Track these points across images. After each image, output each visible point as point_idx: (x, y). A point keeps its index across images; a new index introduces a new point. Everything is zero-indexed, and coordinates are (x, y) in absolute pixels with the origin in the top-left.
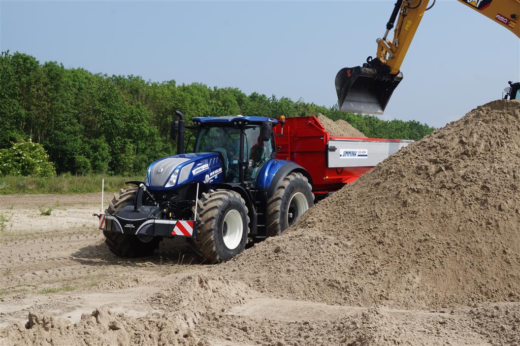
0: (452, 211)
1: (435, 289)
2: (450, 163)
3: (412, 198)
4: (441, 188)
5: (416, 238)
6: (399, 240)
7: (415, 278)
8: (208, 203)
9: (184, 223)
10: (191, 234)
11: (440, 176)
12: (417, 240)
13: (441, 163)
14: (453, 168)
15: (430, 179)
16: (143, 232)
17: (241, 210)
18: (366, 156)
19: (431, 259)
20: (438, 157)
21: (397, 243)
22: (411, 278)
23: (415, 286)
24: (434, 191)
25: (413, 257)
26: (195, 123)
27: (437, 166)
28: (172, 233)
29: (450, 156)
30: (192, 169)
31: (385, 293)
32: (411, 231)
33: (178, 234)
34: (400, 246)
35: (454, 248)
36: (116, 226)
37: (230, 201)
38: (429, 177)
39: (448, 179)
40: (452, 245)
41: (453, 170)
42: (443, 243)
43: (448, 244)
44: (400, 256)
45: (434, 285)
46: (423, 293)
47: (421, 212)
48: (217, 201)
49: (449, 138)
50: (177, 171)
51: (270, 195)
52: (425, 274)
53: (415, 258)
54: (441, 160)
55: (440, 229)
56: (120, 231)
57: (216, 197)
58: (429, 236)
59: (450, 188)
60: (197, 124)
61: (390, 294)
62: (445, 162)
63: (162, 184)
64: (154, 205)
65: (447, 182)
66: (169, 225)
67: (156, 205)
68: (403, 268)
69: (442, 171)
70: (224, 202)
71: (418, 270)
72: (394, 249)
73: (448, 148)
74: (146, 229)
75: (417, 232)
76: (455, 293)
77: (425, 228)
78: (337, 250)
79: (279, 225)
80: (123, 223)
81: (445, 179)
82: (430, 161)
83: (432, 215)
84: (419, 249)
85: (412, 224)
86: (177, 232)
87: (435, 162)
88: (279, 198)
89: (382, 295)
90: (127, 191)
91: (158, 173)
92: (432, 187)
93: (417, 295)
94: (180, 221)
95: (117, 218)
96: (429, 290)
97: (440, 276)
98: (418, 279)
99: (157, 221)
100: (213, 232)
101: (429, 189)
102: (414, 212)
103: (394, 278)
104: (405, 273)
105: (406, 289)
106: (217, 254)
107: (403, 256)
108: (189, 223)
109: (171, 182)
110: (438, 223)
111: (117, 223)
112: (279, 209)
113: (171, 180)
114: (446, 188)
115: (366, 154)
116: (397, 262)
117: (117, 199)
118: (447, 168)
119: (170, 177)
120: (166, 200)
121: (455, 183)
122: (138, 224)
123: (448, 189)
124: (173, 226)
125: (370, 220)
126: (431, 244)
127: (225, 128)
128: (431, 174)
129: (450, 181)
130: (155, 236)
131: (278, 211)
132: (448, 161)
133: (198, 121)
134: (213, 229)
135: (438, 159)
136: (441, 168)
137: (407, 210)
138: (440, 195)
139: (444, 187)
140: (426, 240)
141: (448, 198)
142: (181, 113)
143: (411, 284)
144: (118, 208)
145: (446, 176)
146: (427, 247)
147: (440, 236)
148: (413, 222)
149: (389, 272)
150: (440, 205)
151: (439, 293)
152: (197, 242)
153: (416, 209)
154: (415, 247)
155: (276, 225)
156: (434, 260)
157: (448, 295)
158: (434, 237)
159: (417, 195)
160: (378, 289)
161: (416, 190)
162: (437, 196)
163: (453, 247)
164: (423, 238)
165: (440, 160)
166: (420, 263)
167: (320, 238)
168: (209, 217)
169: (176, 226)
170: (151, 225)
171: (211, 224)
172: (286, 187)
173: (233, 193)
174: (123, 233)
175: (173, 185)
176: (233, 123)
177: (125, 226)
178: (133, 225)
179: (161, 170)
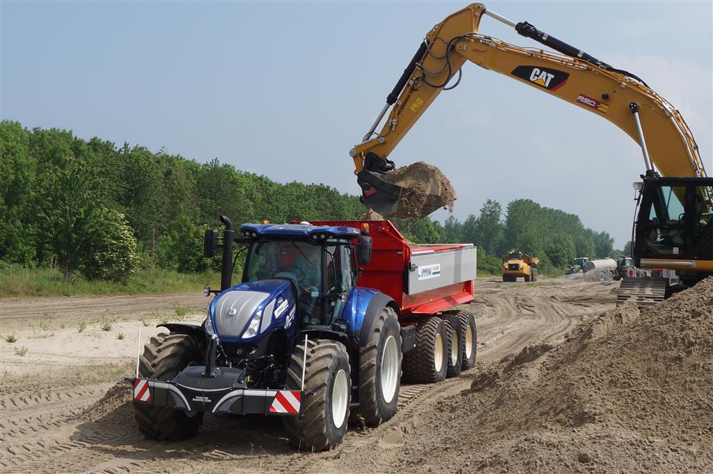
8: (313, 361)
9: (288, 394)
10: (298, 411)
16: (226, 409)
17: (346, 370)
18: (439, 273)
26: (247, 234)
28: (271, 410)
30: (274, 310)
33: (278, 411)
36: (175, 396)
37: (339, 358)
48: (325, 358)
50: (259, 314)
51: (364, 342)
56: (184, 406)
57: (323, 352)
60: (251, 234)
63: (237, 334)
64: (225, 365)
66: (266, 398)
67: (229, 366)
70: (334, 360)
74: (230, 405)
80: (190, 395)
86: (278, 408)
88: (375, 347)
90: (166, 340)
91: (228, 315)
94: (281, 392)
95: (179, 387)
99: (249, 393)
100: (325, 405)
106: (326, 438)
108: (295, 394)
109: (252, 331)
111: (177, 394)
112: (375, 363)
113: (250, 326)
115: (439, 270)
117: (155, 353)
119: (249, 323)
120: (243, 356)
122: (215, 397)
124: (272, 399)
130: (245, 414)
131: (374, 365)
133: (252, 230)
134: (324, 401)
144: (158, 368)
152: (299, 421)
155: (370, 385)
168: (319, 383)
169: (276, 400)
170: (237, 398)
171: (322, 393)
172: (381, 330)
173: (340, 346)
174: (190, 409)
175: (254, 335)
176: (312, 237)
177: (194, 399)
178: (207, 398)
179: (233, 311)
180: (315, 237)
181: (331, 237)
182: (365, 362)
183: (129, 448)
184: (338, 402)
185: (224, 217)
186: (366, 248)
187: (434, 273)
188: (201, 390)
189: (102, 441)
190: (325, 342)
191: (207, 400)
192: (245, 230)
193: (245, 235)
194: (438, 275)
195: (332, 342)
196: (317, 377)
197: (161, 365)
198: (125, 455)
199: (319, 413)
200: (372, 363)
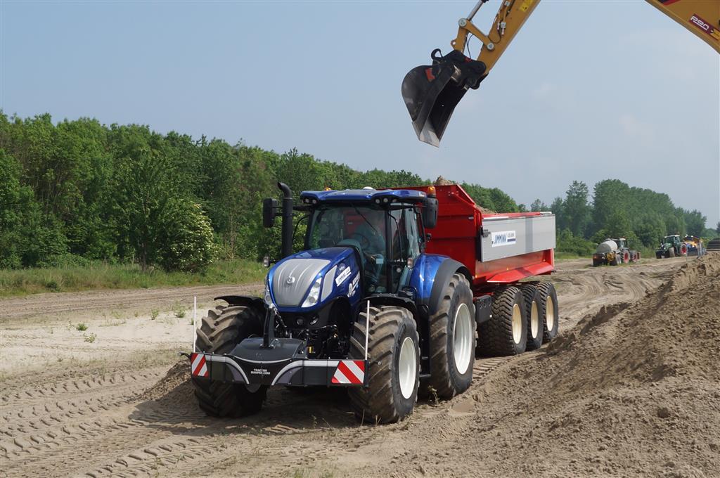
8: (376, 329)
9: (350, 364)
10: (362, 382)
16: (286, 381)
17: (414, 338)
18: (514, 240)
26: (307, 201)
28: (333, 381)
30: (335, 278)
33: (341, 382)
36: (233, 369)
37: (405, 325)
48: (389, 325)
50: (319, 281)
51: (433, 311)
56: (242, 380)
57: (387, 319)
60: (311, 202)
63: (296, 303)
64: (284, 336)
66: (327, 368)
67: (288, 337)
70: (399, 327)
74: (290, 376)
79: (446, 355)
80: (248, 367)
86: (341, 378)
88: (445, 315)
90: (224, 312)
91: (287, 284)
94: (343, 361)
95: (236, 360)
99: (309, 363)
100: (391, 374)
106: (394, 409)
108: (358, 364)
109: (312, 299)
111: (236, 368)
112: (446, 332)
113: (310, 295)
115: (514, 238)
117: (212, 326)
119: (308, 291)
120: (303, 326)
122: (275, 369)
124: (334, 369)
127: (358, 208)
130: (306, 386)
133: (312, 197)
134: (389, 370)
142: (287, 186)
144: (216, 341)
152: (364, 392)
155: (442, 354)
168: (384, 351)
169: (338, 370)
170: (299, 368)
171: (388, 362)
172: (451, 297)
173: (406, 312)
174: (248, 383)
175: (314, 304)
176: (375, 201)
177: (252, 372)
178: (266, 370)
179: (291, 279)
180: (378, 201)
181: (394, 200)
182: (435, 331)
183: (189, 425)
184: (406, 373)
185: (282, 184)
186: (431, 210)
187: (509, 240)
188: (260, 362)
189: (161, 419)
190: (390, 309)
191: (266, 372)
192: (304, 197)
193: (305, 202)
194: (514, 242)
195: (398, 309)
196: (382, 344)
197: (219, 337)
198: (184, 432)
199: (385, 382)
200: (443, 332)
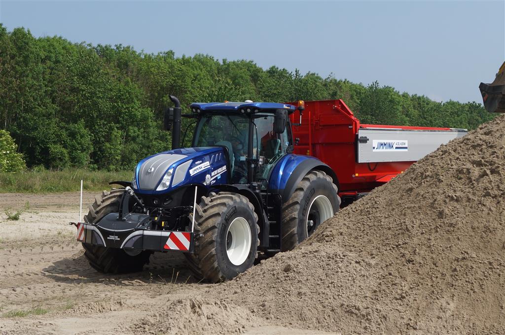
0: (496, 224)
1: (472, 318)
2: (496, 165)
3: (450, 208)
4: (484, 196)
5: (452, 256)
6: (432, 258)
7: (449, 304)
8: (208, 209)
9: (179, 235)
10: (188, 249)
11: (484, 181)
12: (454, 258)
13: (486, 165)
14: (500, 172)
15: (473, 184)
16: (130, 245)
17: (249, 218)
18: (406, 148)
19: (469, 282)
20: (483, 158)
21: (430, 262)
22: (444, 304)
23: (449, 313)
24: (476, 199)
25: (448, 278)
26: (194, 110)
27: (482, 169)
28: (165, 247)
29: (497, 157)
30: (190, 168)
31: (412, 322)
32: (447, 248)
33: (171, 248)
34: (433, 266)
35: (498, 268)
36: (96, 235)
38: (471, 182)
39: (493, 184)
40: (495, 265)
41: (499, 174)
42: (484, 263)
43: (490, 263)
44: (433, 278)
45: (471, 313)
46: (458, 323)
47: (460, 225)
48: (219, 206)
49: (498, 135)
50: (171, 171)
51: (286, 198)
52: (461, 299)
53: (450, 280)
54: (487, 162)
55: (481, 245)
56: (101, 243)
57: (219, 201)
58: (468, 253)
59: (495, 197)
60: (196, 111)
61: (418, 323)
62: (491, 165)
63: (153, 187)
64: (143, 212)
65: (492, 188)
66: (161, 237)
68: (436, 292)
69: (487, 175)
70: (228, 208)
71: (454, 295)
72: (426, 269)
73: (496, 147)
74: (133, 243)
75: (454, 248)
76: (496, 322)
77: (464, 245)
78: (358, 269)
79: (296, 235)
80: (106, 234)
81: (490, 185)
82: (473, 163)
83: (473, 228)
84: (455, 270)
85: (449, 239)
86: (171, 245)
87: (479, 164)
88: (297, 203)
89: (409, 324)
90: (111, 193)
91: (148, 173)
92: (474, 194)
93: (451, 324)
94: (174, 233)
95: (99, 228)
96: (466, 319)
97: (479, 302)
98: (452, 306)
99: (147, 233)
100: (215, 243)
101: (471, 196)
102: (451, 225)
103: (425, 304)
104: (437, 298)
105: (439, 318)
106: (219, 271)
107: (437, 277)
108: (185, 235)
109: (164, 185)
110: (479, 238)
111: (98, 234)
112: (297, 217)
113: (163, 181)
114: (490, 196)
115: (406, 146)
116: (430, 284)
118: (493, 172)
119: (162, 178)
120: (158, 206)
121: (502, 190)
122: (123, 235)
123: (493, 198)
124: (166, 238)
125: (399, 234)
126: (470, 264)
127: (230, 117)
128: (473, 178)
129: (495, 188)
130: (144, 250)
131: (295, 218)
132: (495, 163)
133: (197, 107)
134: (214, 241)
135: (483, 160)
136: (485, 171)
137: (444, 223)
138: (483, 205)
139: (488, 194)
140: (464, 258)
141: (492, 209)
142: (176, 98)
143: (444, 312)
145: (491, 181)
146: (465, 267)
147: (481, 254)
148: (450, 237)
149: (418, 297)
150: (483, 216)
151: (477, 323)
153: (453, 221)
154: (451, 267)
155: (292, 235)
156: (472, 283)
157: (488, 325)
158: (474, 255)
159: (455, 204)
160: (405, 317)
161: (455, 198)
162: (480, 206)
163: (495, 267)
164: (460, 257)
165: (485, 161)
166: (456, 286)
167: (339, 255)
168: (210, 226)
169: (169, 239)
170: (140, 236)
171: (213, 234)
172: (305, 190)
174: (105, 246)
175: (166, 188)
176: (240, 111)
177: (108, 238)
178: (117, 237)
179: (151, 169)
180: (243, 111)
181: (256, 111)
182: (287, 215)
185: (172, 97)
186: (280, 119)
187: (396, 148)
188: (113, 230)
190: (225, 194)
191: (117, 238)
194: (406, 150)
196: (210, 220)
199: (210, 250)
200: (293, 216)
